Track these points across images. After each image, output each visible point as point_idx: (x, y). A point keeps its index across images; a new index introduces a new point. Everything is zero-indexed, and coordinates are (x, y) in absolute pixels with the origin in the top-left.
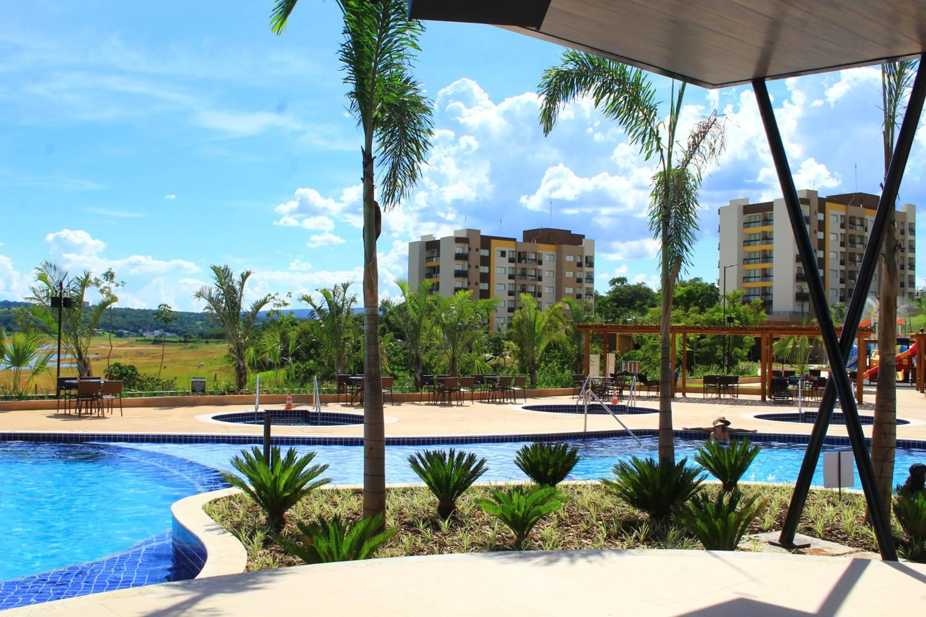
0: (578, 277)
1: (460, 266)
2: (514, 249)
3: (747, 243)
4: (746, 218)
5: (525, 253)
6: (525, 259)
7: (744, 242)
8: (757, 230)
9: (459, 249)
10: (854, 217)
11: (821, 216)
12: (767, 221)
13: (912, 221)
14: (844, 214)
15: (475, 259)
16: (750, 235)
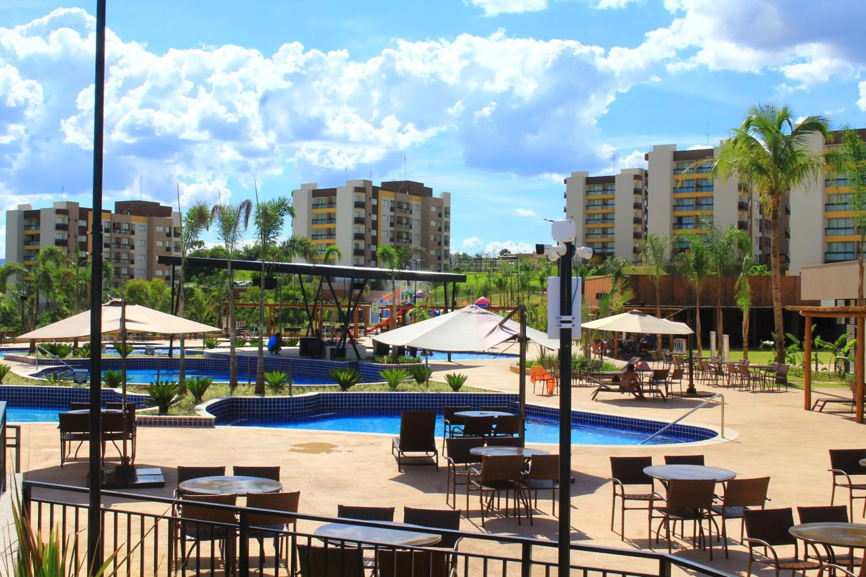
0: (167, 246)
1: (60, 235)
2: (109, 221)
3: (315, 221)
4: (314, 200)
5: (119, 223)
6: (119, 228)
7: (313, 220)
8: (324, 211)
9: (60, 220)
10: (401, 202)
11: (374, 202)
12: (332, 204)
13: (447, 206)
14: (393, 199)
15: (74, 229)
16: (318, 215)
